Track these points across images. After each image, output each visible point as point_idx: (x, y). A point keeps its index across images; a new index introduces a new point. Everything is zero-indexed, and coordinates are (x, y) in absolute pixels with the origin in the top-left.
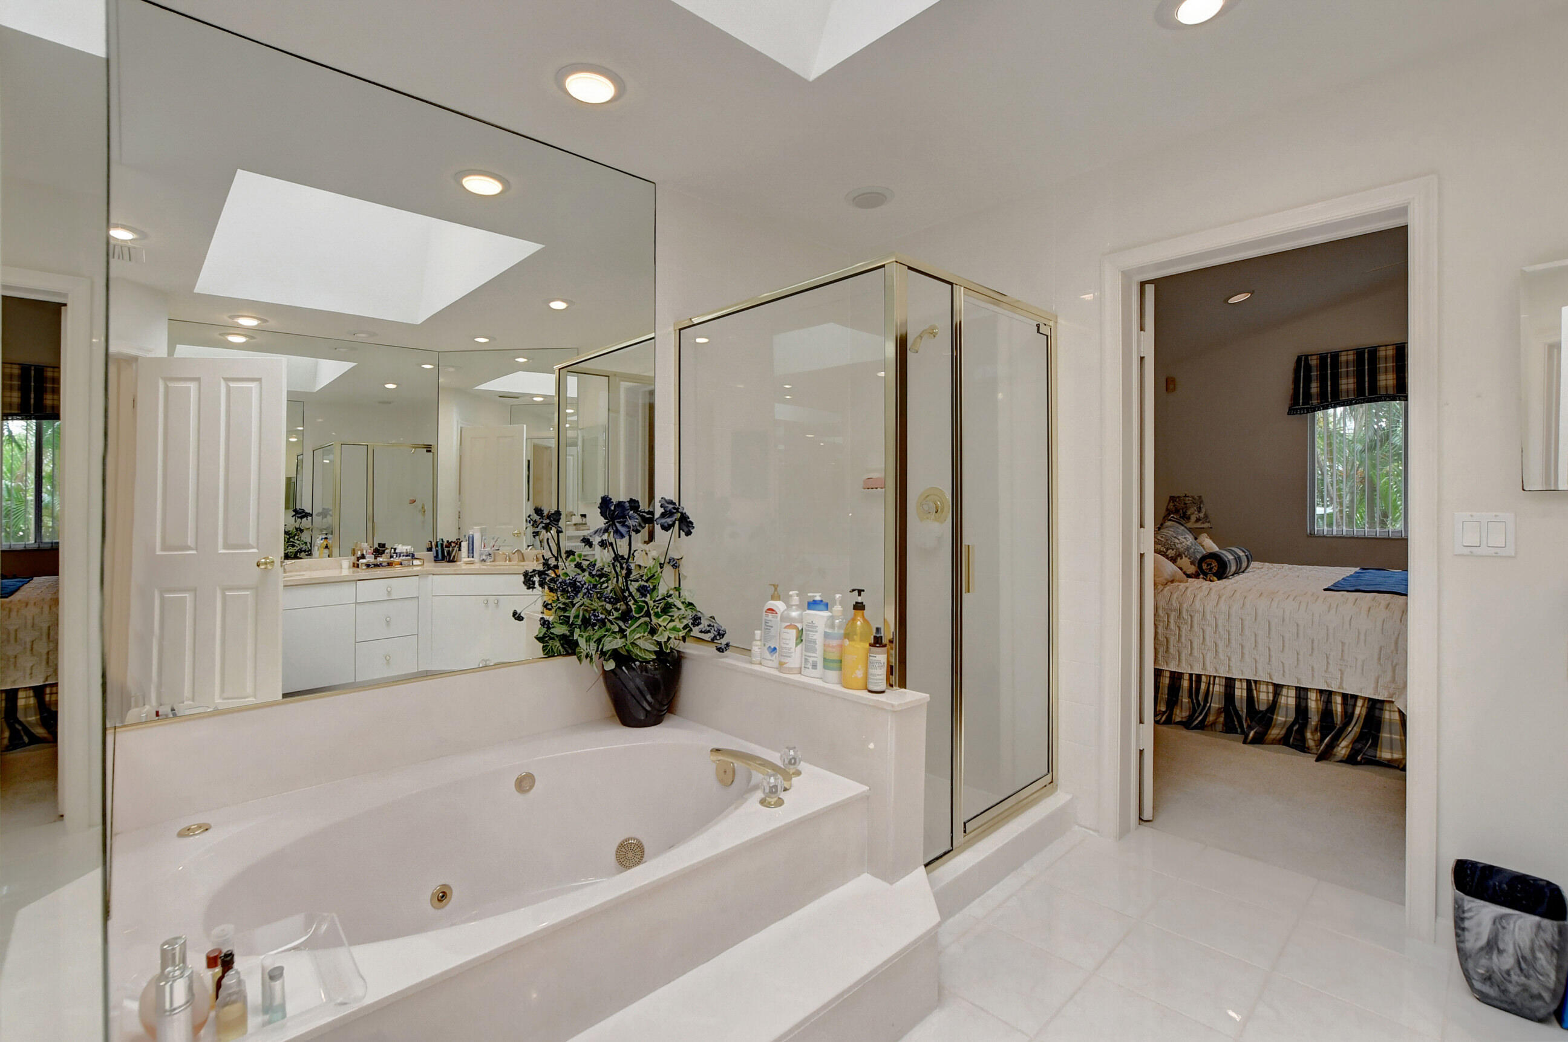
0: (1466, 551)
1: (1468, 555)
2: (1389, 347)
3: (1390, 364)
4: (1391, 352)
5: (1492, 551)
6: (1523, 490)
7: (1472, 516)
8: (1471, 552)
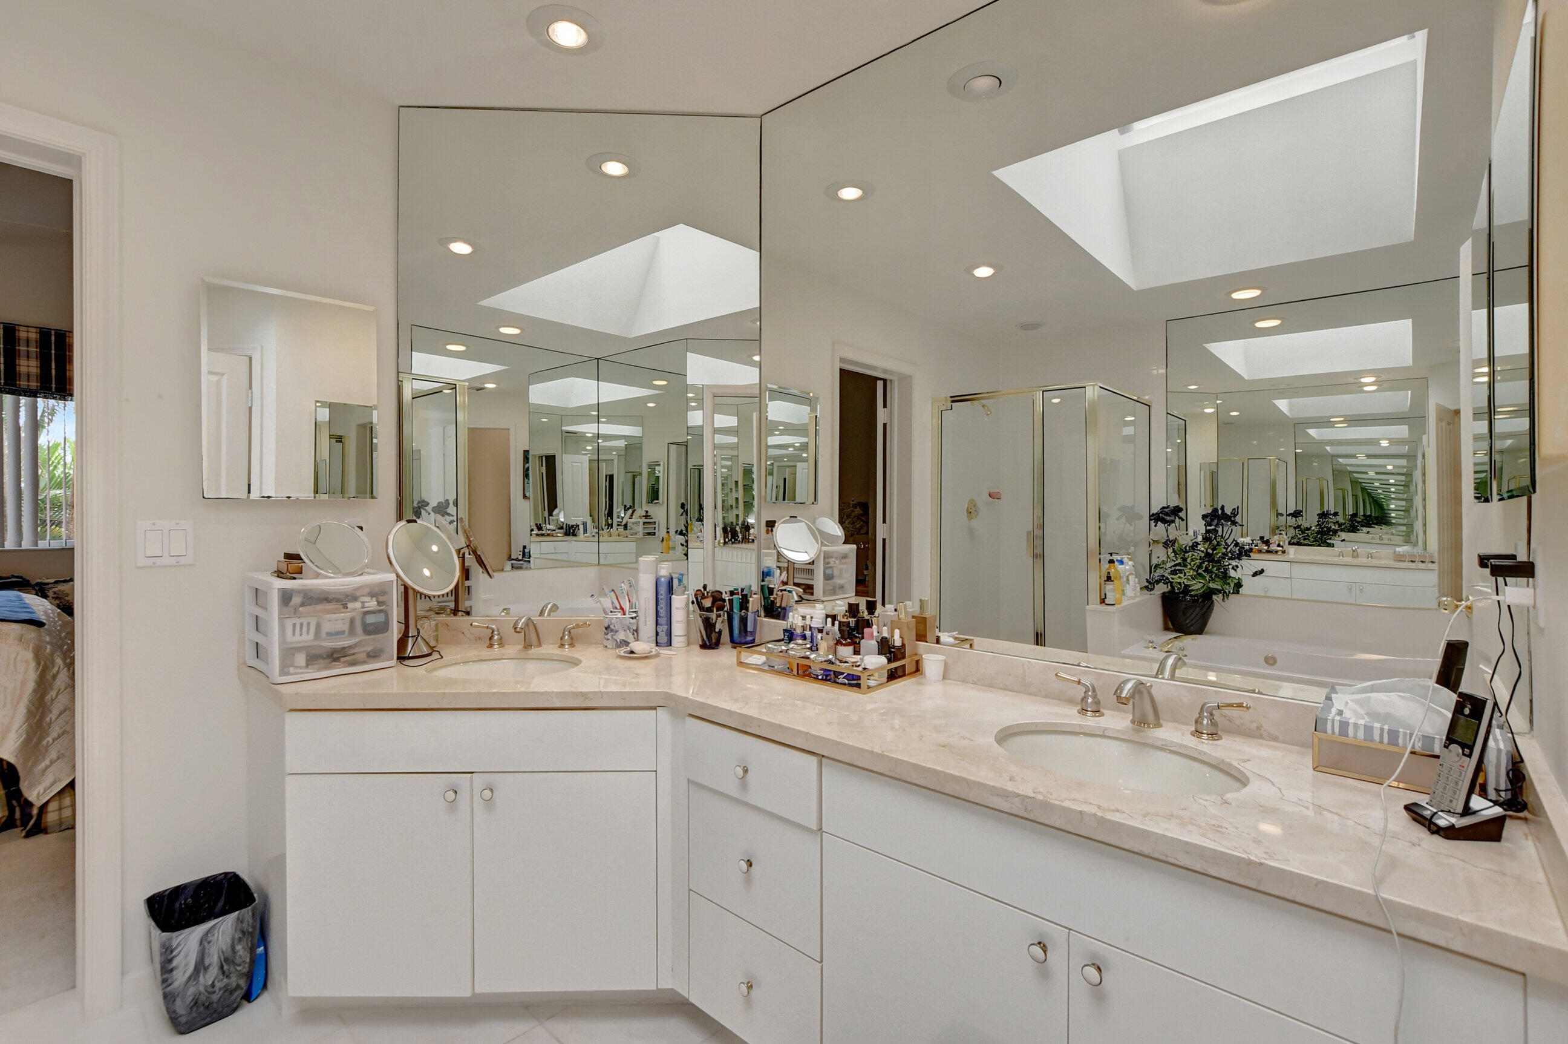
0: (149, 562)
1: (150, 567)
2: (31, 329)
3: (33, 349)
4: (34, 336)
5: (173, 561)
6: (204, 497)
7: (154, 524)
8: (154, 563)
